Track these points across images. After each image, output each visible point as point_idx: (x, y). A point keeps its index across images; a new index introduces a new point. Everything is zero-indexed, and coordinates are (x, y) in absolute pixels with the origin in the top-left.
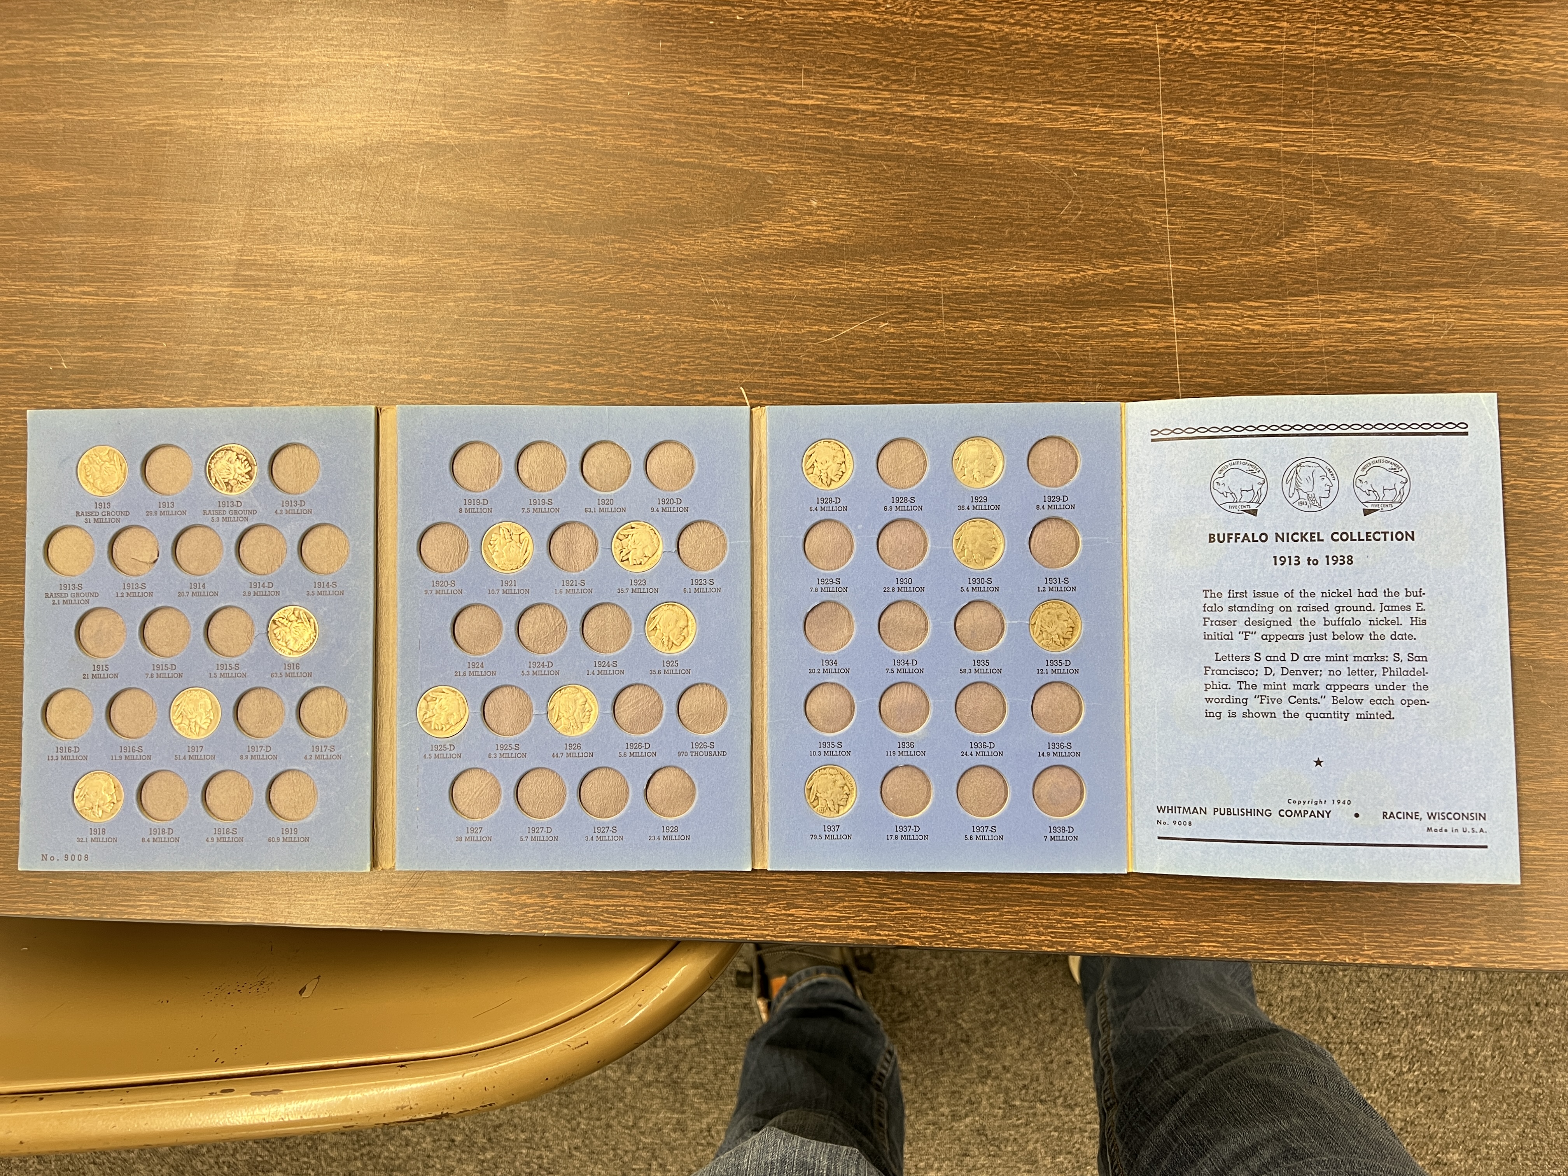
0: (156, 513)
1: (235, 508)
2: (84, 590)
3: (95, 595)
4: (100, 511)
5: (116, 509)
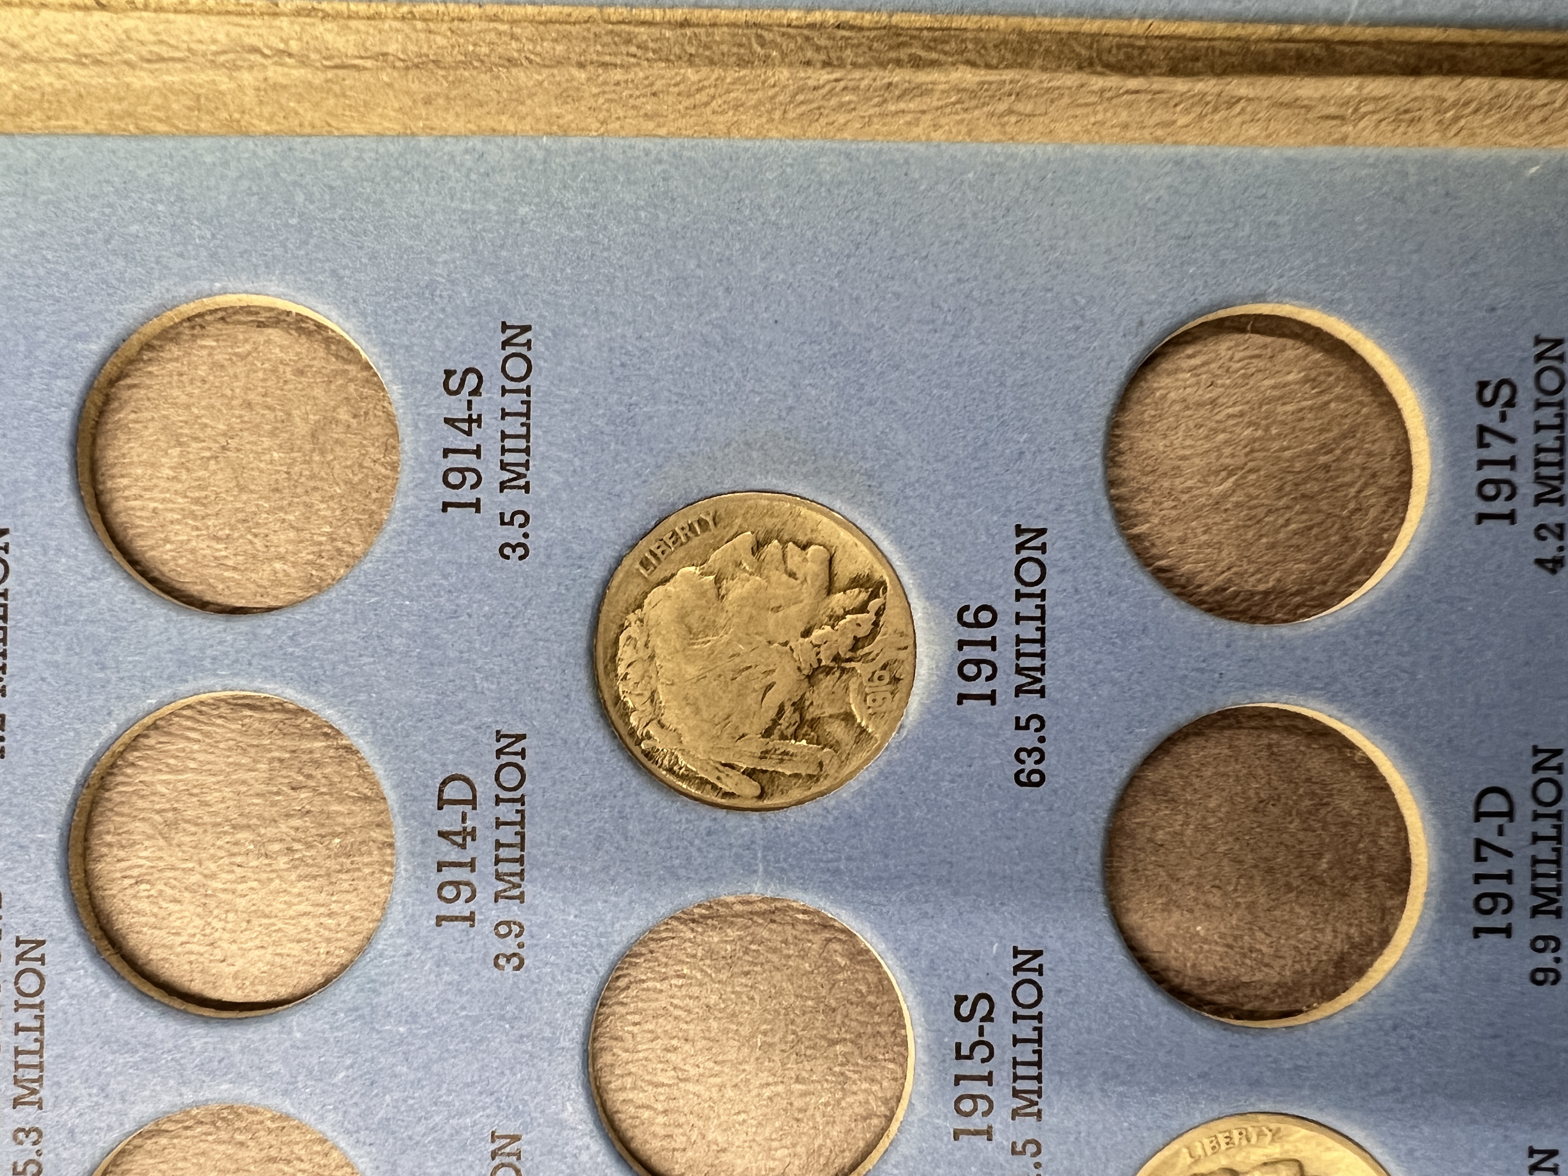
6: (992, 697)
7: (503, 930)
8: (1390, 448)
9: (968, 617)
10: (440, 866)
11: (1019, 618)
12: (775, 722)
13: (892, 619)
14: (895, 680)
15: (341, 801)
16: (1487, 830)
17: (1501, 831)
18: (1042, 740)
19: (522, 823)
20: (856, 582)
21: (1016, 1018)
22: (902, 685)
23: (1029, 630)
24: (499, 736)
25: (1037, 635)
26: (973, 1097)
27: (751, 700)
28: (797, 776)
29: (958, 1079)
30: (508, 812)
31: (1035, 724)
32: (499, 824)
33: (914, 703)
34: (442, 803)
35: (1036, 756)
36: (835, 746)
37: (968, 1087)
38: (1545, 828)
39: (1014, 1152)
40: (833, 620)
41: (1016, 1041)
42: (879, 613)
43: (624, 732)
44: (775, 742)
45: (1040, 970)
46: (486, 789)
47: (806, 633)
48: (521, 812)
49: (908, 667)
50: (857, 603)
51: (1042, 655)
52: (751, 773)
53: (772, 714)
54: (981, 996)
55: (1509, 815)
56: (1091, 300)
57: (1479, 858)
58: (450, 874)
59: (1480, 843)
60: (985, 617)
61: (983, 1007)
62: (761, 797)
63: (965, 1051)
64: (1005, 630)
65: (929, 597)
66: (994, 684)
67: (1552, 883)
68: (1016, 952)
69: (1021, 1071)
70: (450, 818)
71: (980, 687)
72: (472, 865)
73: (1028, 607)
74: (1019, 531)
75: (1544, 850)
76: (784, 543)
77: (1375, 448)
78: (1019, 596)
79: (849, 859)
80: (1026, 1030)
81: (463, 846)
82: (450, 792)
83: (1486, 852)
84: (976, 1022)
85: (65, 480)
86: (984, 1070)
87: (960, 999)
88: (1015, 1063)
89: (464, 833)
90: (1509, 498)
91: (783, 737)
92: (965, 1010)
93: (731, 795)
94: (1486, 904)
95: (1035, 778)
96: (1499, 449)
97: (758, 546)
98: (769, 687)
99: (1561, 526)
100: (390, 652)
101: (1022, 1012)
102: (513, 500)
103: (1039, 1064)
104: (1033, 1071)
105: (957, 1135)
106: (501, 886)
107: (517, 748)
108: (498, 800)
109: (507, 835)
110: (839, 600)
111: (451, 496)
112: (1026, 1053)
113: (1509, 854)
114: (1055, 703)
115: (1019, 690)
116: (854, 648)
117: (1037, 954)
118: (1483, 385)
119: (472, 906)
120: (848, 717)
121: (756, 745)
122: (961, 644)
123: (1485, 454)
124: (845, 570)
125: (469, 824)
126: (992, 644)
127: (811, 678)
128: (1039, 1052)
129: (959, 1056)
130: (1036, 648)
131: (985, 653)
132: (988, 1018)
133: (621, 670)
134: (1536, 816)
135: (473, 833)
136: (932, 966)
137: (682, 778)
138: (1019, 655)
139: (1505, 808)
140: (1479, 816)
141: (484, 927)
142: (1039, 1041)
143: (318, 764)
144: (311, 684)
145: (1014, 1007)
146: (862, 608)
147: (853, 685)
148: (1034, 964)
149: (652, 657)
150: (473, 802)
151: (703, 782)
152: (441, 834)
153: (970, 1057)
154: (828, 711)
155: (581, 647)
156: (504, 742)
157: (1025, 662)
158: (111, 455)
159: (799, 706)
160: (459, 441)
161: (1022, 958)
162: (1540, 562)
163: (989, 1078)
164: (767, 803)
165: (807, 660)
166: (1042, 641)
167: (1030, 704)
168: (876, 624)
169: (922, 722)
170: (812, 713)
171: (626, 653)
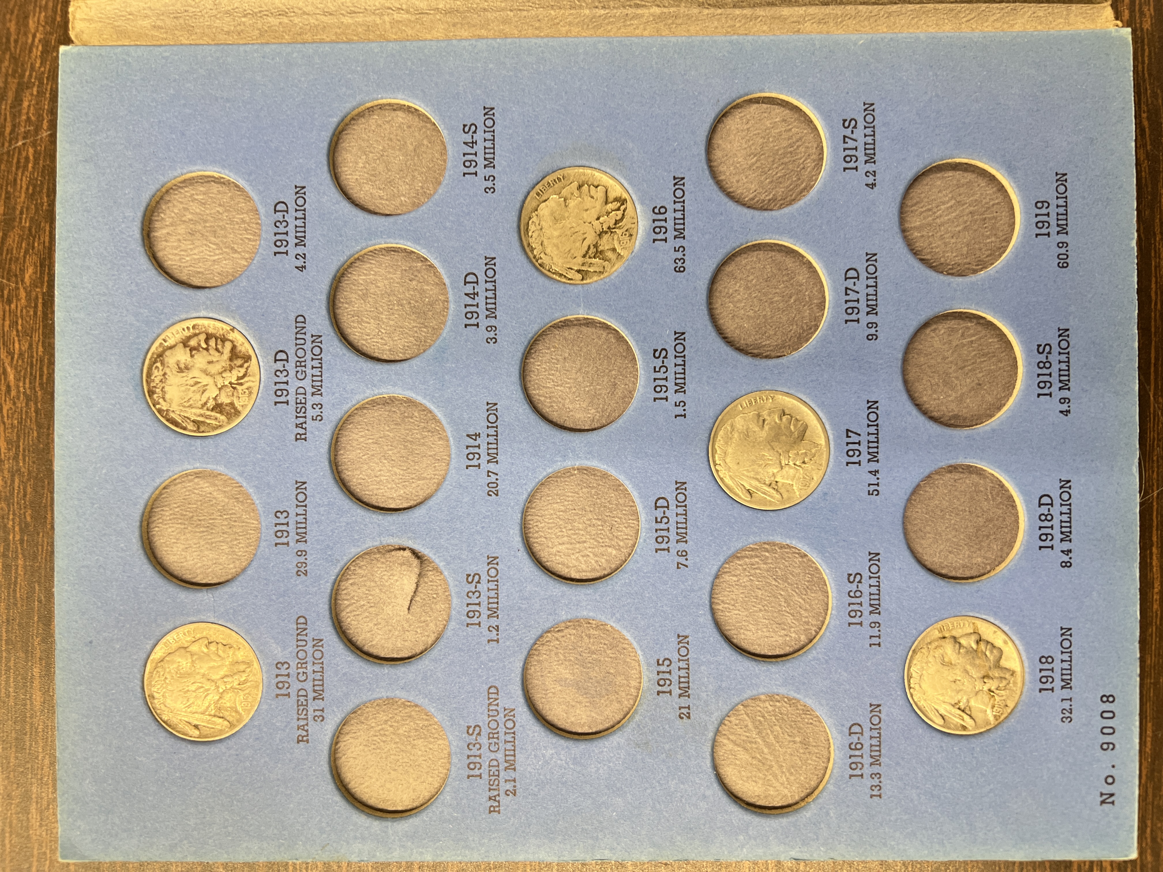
0: (301, 553)
1: (291, 366)
2: (483, 719)
3: (493, 692)
4: (296, 686)
5: (292, 648)
6: (665, 240)
7: (489, 329)
8: (815, 146)
9: (656, 211)
10: (466, 306)
11: (675, 211)
12: (587, 252)
13: (630, 211)
14: (631, 235)
15: (428, 285)
16: (849, 284)
17: (854, 284)
18: (684, 255)
19: (495, 290)
20: (616, 200)
21: (676, 357)
22: (634, 237)
23: (679, 215)
24: (486, 258)
25: (682, 217)
26: (661, 386)
27: (578, 244)
28: (595, 272)
29: (655, 379)
30: (490, 286)
31: (681, 249)
32: (487, 290)
33: (637, 243)
34: (466, 283)
35: (682, 261)
36: (609, 260)
37: (659, 382)
38: (871, 282)
39: (676, 405)
40: (608, 213)
41: (676, 365)
42: (624, 211)
43: (531, 256)
44: (587, 259)
45: (684, 339)
46: (482, 278)
47: (598, 219)
48: (495, 286)
49: (635, 230)
50: (616, 207)
51: (684, 224)
52: (579, 271)
53: (586, 249)
54: (662, 349)
55: (858, 278)
56: (700, 93)
57: (846, 294)
58: (469, 309)
59: (847, 289)
60: (663, 210)
61: (664, 353)
62: (582, 280)
63: (657, 369)
64: (670, 215)
65: (642, 203)
66: (666, 235)
67: (874, 303)
68: (675, 333)
69: (678, 376)
70: (469, 289)
71: (661, 236)
72: (477, 306)
73: (678, 206)
74: (675, 178)
75: (871, 291)
76: (589, 186)
77: (810, 145)
78: (675, 202)
79: (614, 300)
80: (679, 361)
81: (474, 299)
82: (469, 279)
83: (849, 292)
84: (661, 359)
85: (326, 168)
86: (664, 376)
87: (655, 351)
88: (676, 373)
89: (474, 294)
90: (855, 162)
91: (590, 258)
92: (657, 354)
93: (572, 279)
94: (850, 311)
95: (682, 269)
96: (851, 144)
97: (580, 187)
98: (585, 239)
99: (874, 172)
100: (445, 228)
101: (678, 355)
102: (489, 171)
103: (684, 373)
104: (682, 376)
105: (655, 399)
106: (488, 313)
107: (493, 262)
108: (486, 282)
109: (490, 294)
110: (610, 207)
111: (466, 170)
112: (680, 369)
113: (858, 292)
114: (688, 241)
115: (676, 237)
116: (615, 224)
117: (683, 333)
118: (845, 121)
119: (478, 320)
120: (614, 250)
121: (580, 260)
122: (654, 221)
123: (846, 146)
124: (612, 195)
125: (476, 291)
126: (665, 220)
127: (600, 235)
128: (684, 369)
129: (655, 371)
130: (682, 221)
131: (663, 223)
132: (665, 357)
133: (530, 234)
134: (868, 278)
135: (477, 294)
136: (645, 339)
137: (554, 273)
138: (675, 224)
139: (856, 276)
140: (846, 278)
141: (482, 327)
142: (684, 365)
143: (419, 271)
144: (416, 241)
145: (675, 353)
146: (618, 209)
147: (616, 237)
148: (682, 337)
149: (541, 229)
150: (477, 283)
151: (561, 275)
152: (466, 294)
153: (659, 372)
154: (607, 248)
155: (515, 225)
156: (488, 260)
157: (677, 227)
158: (340, 159)
159: (596, 246)
160: (468, 150)
161: (677, 335)
162: (867, 185)
163: (666, 379)
164: (584, 282)
165: (599, 228)
166: (684, 219)
167: (679, 242)
168: (623, 215)
169: (640, 250)
170: (601, 248)
171: (532, 228)
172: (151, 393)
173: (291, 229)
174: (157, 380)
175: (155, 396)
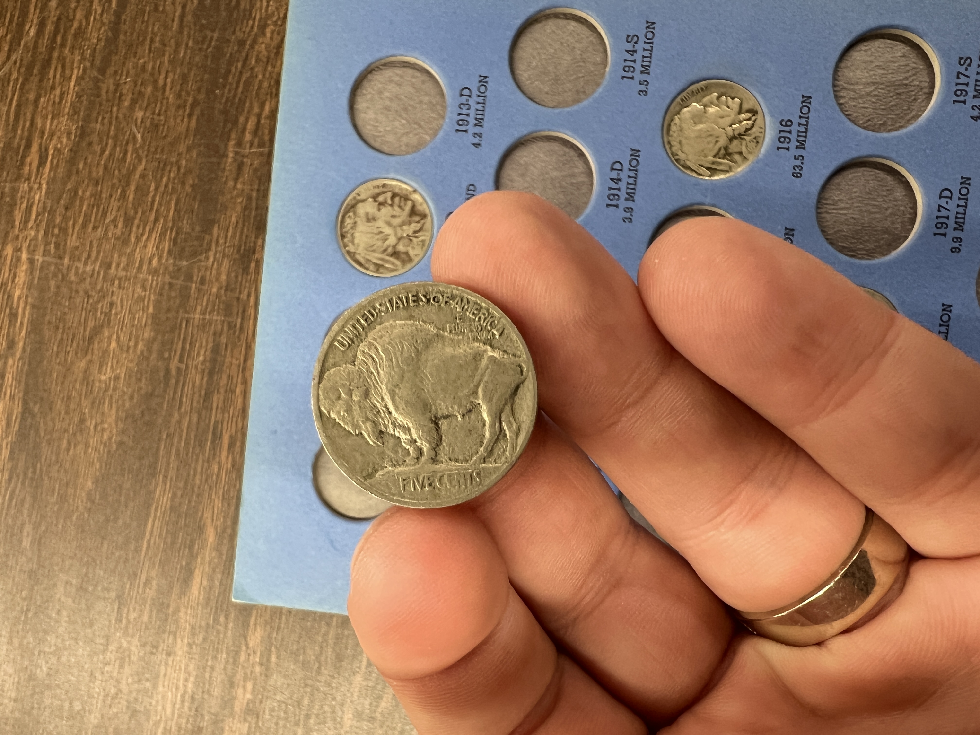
6: (788, 149)
7: (627, 210)
8: (928, 80)
9: (783, 123)
10: (609, 189)
11: (799, 125)
12: (718, 153)
13: (759, 122)
14: (758, 142)
16: (943, 202)
17: (947, 203)
18: (802, 163)
19: (636, 178)
20: (748, 111)
22: (759, 145)
23: (802, 129)
24: (632, 150)
25: (805, 130)
27: (711, 145)
28: (723, 170)
30: (632, 174)
31: (800, 158)
32: (629, 177)
33: (763, 150)
34: (612, 170)
35: (800, 168)
36: (735, 162)
38: (962, 203)
40: (740, 122)
42: (755, 121)
43: (670, 152)
44: (717, 159)
45: (794, 235)
46: (626, 166)
47: (731, 126)
48: (636, 174)
49: (762, 139)
50: (748, 117)
51: (805, 137)
52: (708, 169)
53: (717, 150)
55: (951, 198)
57: (939, 211)
58: (612, 192)
59: (940, 206)
60: (789, 123)
62: (711, 176)
64: (795, 128)
65: (771, 116)
66: (789, 145)
67: (962, 220)
68: (787, 229)
70: (614, 174)
71: (785, 145)
72: (619, 189)
73: (803, 121)
74: (803, 97)
75: (961, 210)
76: (727, 97)
78: (800, 117)
81: (617, 183)
82: (615, 166)
83: (941, 209)
85: (506, 63)
89: (618, 179)
90: (965, 96)
91: (719, 158)
93: (702, 175)
94: (939, 225)
95: (799, 175)
96: (963, 80)
97: (719, 97)
102: (644, 77)
106: (628, 196)
107: (637, 154)
108: (630, 170)
109: (631, 181)
110: (743, 116)
111: (625, 74)
113: (949, 210)
114: (808, 152)
115: (797, 147)
116: (745, 132)
117: (794, 230)
118: (961, 59)
119: (618, 202)
120: (741, 153)
121: (711, 159)
122: (780, 132)
123: (959, 81)
124: (745, 106)
125: (620, 176)
126: (790, 132)
127: (731, 140)
130: (804, 134)
131: (787, 135)
133: (671, 133)
134: (960, 199)
135: (621, 180)
137: (686, 168)
138: (798, 136)
139: (950, 195)
140: (941, 197)
141: (621, 208)
143: (571, 158)
146: (750, 119)
147: (744, 143)
148: (792, 233)
149: (681, 130)
150: (622, 170)
151: (692, 170)
152: (611, 179)
154: (735, 151)
155: (659, 124)
156: (633, 152)
157: (800, 139)
158: (517, 57)
159: (726, 148)
160: (629, 57)
161: (788, 231)
162: (972, 117)
165: (731, 134)
166: (806, 132)
167: (800, 152)
168: (753, 124)
169: (765, 155)
170: (730, 151)
171: (673, 128)
172: (343, 236)
173: (472, 112)
174: (349, 227)
175: (346, 240)
